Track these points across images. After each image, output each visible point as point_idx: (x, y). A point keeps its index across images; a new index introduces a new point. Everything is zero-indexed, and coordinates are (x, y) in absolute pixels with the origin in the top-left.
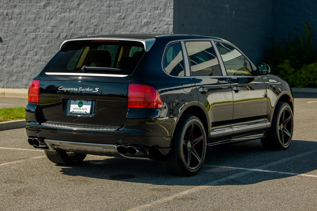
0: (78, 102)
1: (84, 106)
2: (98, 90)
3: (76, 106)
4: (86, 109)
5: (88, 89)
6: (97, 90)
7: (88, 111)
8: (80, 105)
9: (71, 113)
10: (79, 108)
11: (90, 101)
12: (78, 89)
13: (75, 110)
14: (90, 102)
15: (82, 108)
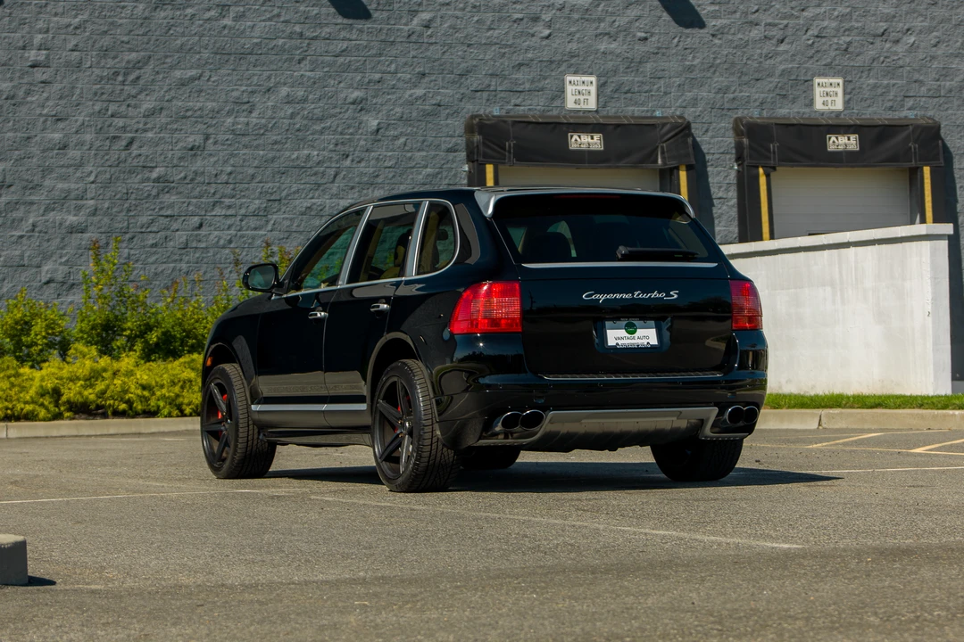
0: (624, 323)
1: (640, 332)
2: (676, 296)
3: (622, 333)
4: (647, 337)
5: (655, 295)
6: (674, 295)
7: (654, 341)
8: (631, 329)
9: (614, 348)
10: (629, 336)
11: (651, 319)
12: (633, 295)
13: (620, 342)
14: (652, 323)
15: (636, 335)
